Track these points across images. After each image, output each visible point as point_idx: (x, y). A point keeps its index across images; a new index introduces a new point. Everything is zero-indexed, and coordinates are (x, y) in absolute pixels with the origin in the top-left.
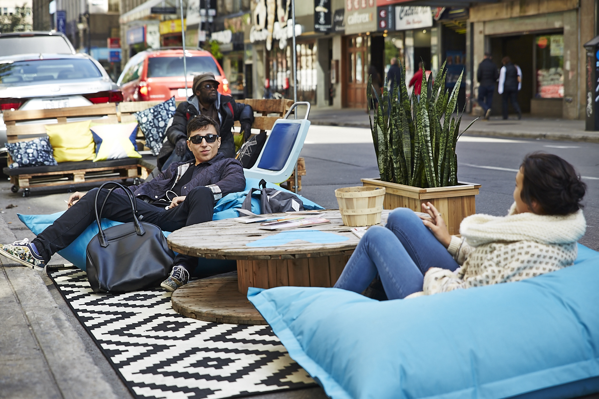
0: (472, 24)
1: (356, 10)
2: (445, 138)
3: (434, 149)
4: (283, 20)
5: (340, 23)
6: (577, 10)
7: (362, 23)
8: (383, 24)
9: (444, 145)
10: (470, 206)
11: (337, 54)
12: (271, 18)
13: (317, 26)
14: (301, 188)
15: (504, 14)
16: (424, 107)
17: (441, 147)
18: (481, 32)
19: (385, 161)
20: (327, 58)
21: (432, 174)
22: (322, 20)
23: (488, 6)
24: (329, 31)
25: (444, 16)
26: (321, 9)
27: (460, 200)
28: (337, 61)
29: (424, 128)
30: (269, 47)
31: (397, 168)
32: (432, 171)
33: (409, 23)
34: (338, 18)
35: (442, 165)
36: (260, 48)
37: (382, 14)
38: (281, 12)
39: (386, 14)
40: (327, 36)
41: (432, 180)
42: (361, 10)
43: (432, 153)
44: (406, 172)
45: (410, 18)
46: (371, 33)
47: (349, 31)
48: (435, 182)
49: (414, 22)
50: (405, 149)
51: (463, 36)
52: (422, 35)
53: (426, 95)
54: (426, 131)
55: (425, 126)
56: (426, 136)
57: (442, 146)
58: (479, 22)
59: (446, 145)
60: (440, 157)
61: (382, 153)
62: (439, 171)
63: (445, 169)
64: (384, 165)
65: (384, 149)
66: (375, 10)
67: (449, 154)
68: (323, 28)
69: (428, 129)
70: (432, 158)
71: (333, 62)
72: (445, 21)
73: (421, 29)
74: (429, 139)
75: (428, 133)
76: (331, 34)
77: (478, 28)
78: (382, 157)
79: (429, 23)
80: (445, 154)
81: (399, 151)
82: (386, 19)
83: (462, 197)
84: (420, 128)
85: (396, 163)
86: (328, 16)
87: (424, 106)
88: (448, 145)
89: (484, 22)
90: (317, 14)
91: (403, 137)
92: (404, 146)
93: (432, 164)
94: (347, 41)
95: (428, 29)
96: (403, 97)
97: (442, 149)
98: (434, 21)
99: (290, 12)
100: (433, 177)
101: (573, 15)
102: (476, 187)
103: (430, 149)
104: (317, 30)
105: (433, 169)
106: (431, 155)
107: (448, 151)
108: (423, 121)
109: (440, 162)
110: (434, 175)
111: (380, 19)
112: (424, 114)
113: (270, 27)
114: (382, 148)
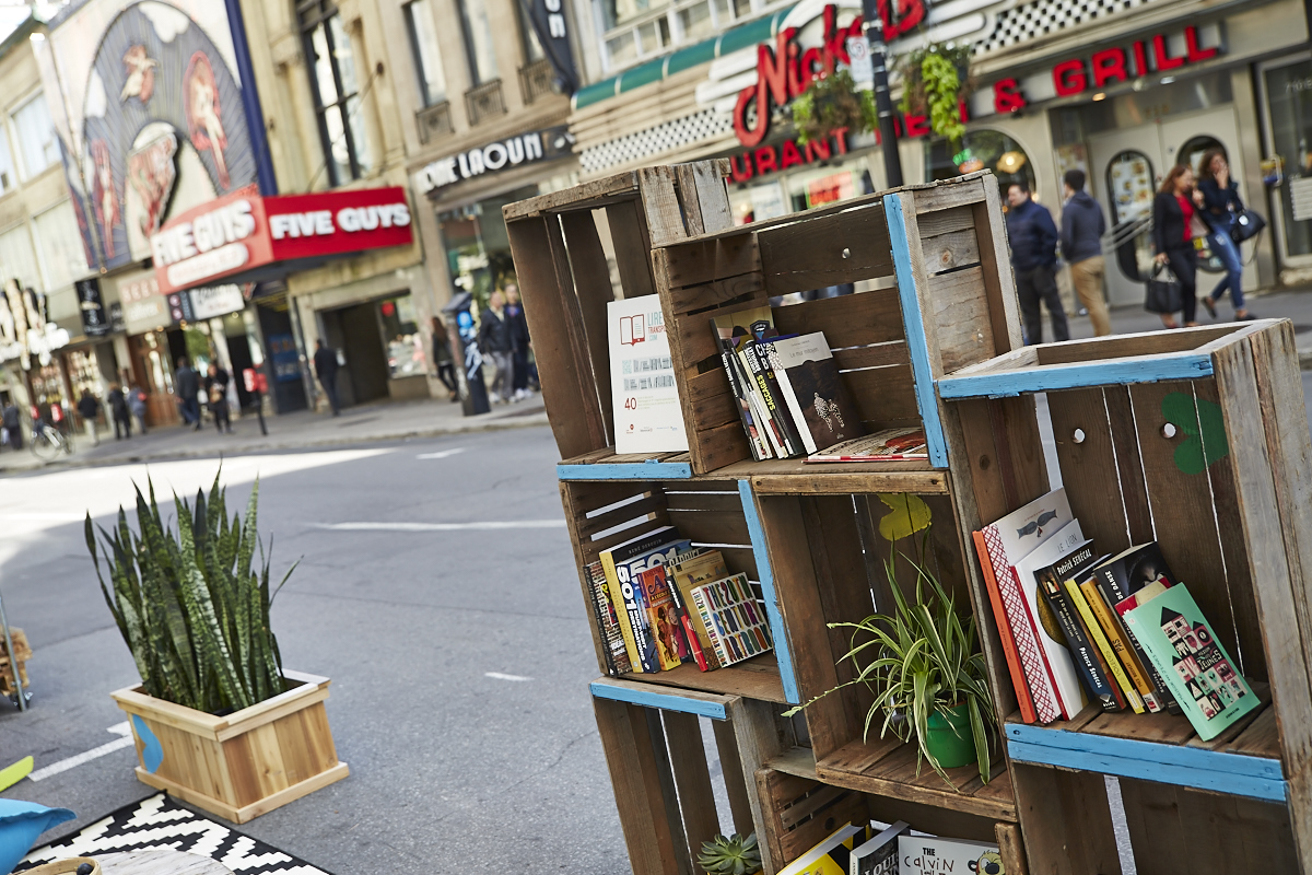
0: (295, 299)
1: (138, 301)
2: (246, 613)
3: (228, 637)
4: (38, 326)
5: (119, 320)
6: (422, 263)
7: (150, 318)
8: (177, 314)
9: (247, 624)
10: (318, 721)
11: (124, 359)
12: (21, 326)
13: (89, 329)
14: (27, 681)
15: (333, 280)
16: (192, 567)
17: (240, 632)
18: (308, 307)
19: (147, 658)
20: (110, 366)
21: (234, 684)
22: (94, 320)
23: (311, 274)
24: (106, 333)
25: (257, 292)
26: (88, 305)
27: (297, 716)
28: (126, 371)
29: (201, 605)
30: (26, 364)
31: (171, 673)
32: (232, 678)
33: (211, 307)
34: (116, 314)
35: (251, 662)
36: (14, 367)
37: (174, 301)
38: (34, 317)
39: (180, 301)
40: (107, 340)
41: (237, 695)
42: (144, 300)
43: (227, 646)
44: (186, 679)
45: (212, 301)
46: (165, 328)
47: (133, 329)
48: (243, 697)
49: (219, 305)
50: (177, 640)
51: (286, 315)
52: (234, 319)
53: (191, 543)
54: (206, 609)
55: (203, 600)
56: (209, 618)
57: (243, 628)
58: (303, 295)
59: (250, 626)
60: (244, 650)
61: (140, 645)
62: (246, 675)
63: (257, 669)
64: (147, 666)
65: (141, 636)
66: (163, 300)
67: (260, 639)
68: (97, 330)
69: (209, 605)
70: (227, 655)
71: (121, 372)
72: (260, 300)
73: (230, 314)
74: (214, 621)
75: (211, 612)
76: (111, 337)
77: (302, 302)
78: (140, 650)
79: (240, 305)
80: (252, 643)
81: (166, 643)
82: (180, 307)
83: (300, 712)
84: (193, 608)
85: (167, 663)
86: (101, 314)
87: (192, 564)
88: (254, 624)
89: (310, 294)
90: (85, 314)
91: (169, 616)
92: (174, 634)
93: (231, 666)
94: (136, 343)
95: (240, 313)
96: (155, 544)
97: (244, 635)
98: (245, 302)
99: (46, 315)
100: (236, 689)
101: (419, 269)
102: (322, 686)
103: (221, 639)
104: (89, 334)
105: (234, 675)
106: (224, 650)
107: (257, 635)
108: (195, 591)
109: (244, 660)
110: (238, 685)
111: (172, 308)
112: (195, 578)
113: (21, 337)
114: (136, 635)
